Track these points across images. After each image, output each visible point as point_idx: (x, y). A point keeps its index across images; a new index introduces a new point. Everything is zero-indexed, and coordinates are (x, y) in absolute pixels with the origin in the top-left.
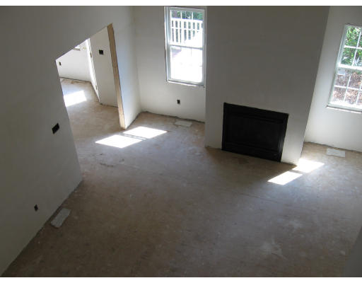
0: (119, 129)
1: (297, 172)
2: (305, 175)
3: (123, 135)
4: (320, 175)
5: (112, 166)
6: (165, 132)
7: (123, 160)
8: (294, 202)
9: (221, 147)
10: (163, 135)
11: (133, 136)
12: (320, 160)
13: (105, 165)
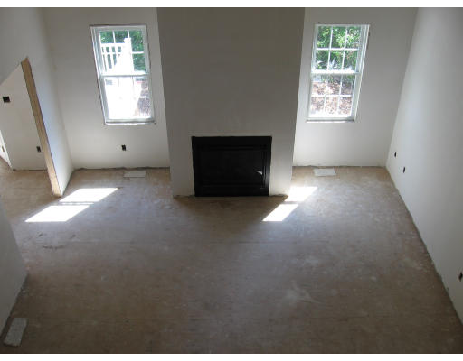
0: (53, 198)
1: (291, 203)
2: (302, 205)
3: (61, 204)
4: (318, 201)
5: (61, 247)
6: (116, 189)
7: (74, 236)
8: (300, 238)
9: (194, 193)
10: (114, 194)
11: (74, 203)
12: (311, 184)
13: (51, 248)
